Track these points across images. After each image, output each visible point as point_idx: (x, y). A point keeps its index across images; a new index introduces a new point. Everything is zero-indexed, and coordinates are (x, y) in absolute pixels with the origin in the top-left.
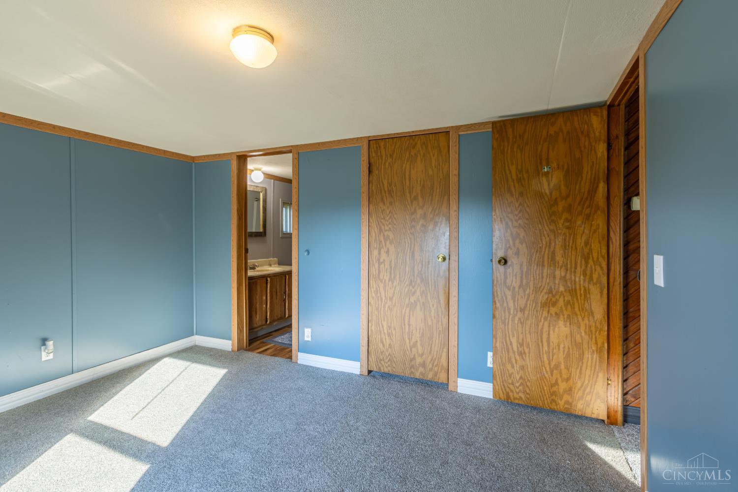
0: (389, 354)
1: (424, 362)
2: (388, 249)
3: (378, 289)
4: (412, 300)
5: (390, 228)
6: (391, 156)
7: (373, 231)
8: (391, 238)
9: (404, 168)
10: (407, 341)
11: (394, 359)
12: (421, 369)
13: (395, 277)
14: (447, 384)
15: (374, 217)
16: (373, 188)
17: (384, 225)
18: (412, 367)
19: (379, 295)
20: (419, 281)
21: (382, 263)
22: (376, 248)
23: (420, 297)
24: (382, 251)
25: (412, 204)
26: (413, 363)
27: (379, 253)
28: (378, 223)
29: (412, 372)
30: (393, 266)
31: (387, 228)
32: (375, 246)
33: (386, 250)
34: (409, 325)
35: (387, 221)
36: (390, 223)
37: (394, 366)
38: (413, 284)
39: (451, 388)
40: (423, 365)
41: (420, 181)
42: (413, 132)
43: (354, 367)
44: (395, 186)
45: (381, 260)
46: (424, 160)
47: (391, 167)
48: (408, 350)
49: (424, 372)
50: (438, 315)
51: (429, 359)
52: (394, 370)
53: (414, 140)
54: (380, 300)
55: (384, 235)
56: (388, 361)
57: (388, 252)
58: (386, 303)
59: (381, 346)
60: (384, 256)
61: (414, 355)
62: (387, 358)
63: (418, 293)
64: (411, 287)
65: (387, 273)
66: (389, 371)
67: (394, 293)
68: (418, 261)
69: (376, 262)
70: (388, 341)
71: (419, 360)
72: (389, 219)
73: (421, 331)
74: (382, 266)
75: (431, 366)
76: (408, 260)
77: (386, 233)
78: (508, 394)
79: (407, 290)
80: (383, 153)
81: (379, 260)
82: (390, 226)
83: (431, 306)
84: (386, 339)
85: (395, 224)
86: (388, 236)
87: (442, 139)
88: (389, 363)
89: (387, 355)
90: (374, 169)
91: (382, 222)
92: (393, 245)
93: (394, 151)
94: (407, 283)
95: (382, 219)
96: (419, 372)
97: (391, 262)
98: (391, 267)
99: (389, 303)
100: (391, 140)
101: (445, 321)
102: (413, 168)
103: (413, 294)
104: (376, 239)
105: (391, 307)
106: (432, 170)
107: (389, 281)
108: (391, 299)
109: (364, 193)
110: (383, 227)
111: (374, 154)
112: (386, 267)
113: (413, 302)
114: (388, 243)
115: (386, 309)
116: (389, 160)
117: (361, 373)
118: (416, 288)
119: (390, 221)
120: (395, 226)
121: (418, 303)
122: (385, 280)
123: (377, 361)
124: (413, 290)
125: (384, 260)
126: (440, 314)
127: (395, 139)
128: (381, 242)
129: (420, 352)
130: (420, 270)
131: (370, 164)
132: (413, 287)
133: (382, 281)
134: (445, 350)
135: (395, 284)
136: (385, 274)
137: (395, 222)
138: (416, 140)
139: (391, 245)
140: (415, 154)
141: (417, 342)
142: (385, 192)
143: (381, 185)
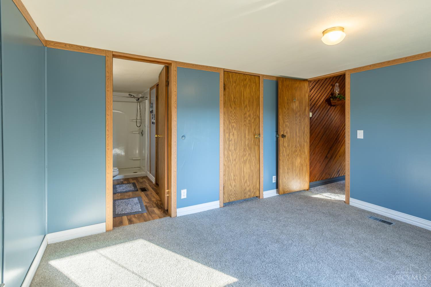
0: (234, 190)
1: (250, 189)
2: (234, 133)
3: (229, 155)
4: (245, 159)
6: (235, 82)
7: (226, 124)
8: (235, 127)
9: (241, 90)
10: (243, 181)
11: (237, 192)
12: (249, 193)
13: (237, 148)
14: (259, 197)
15: (226, 115)
16: (226, 98)
17: (231, 119)
18: (245, 193)
19: (229, 159)
20: (248, 149)
22: (228, 133)
23: (248, 156)
24: (231, 134)
25: (244, 109)
26: (245, 191)
27: (229, 136)
28: (229, 118)
29: (245, 196)
30: (236, 142)
31: (233, 121)
32: (227, 131)
33: (232, 133)
34: (243, 172)
35: (233, 118)
36: (234, 119)
37: (237, 196)
38: (245, 150)
39: (261, 197)
40: (250, 191)
41: (248, 98)
42: (246, 72)
43: (216, 205)
44: (237, 99)
45: (230, 139)
46: (249, 88)
47: (235, 88)
48: (243, 185)
49: (250, 194)
50: (255, 164)
51: (252, 187)
52: (237, 198)
53: (245, 77)
54: (229, 162)
55: (231, 125)
56: (234, 194)
57: (233, 135)
58: (232, 163)
59: (230, 187)
60: (231, 137)
61: (246, 187)
62: (233, 193)
63: (247, 155)
64: (244, 152)
65: (233, 146)
66: (234, 200)
67: (236, 156)
68: (247, 138)
69: (227, 141)
70: (234, 184)
71: (248, 189)
72: (234, 116)
73: (249, 173)
74: (231, 142)
75: (253, 190)
76: (243, 138)
77: (233, 124)
78: (284, 191)
79: (242, 154)
80: (231, 80)
81: (229, 139)
82: (235, 120)
83: (253, 160)
84: (232, 183)
85: (237, 119)
86: (233, 126)
87: (257, 78)
88: (234, 195)
90: (227, 88)
92: (236, 131)
93: (236, 80)
94: (242, 150)
95: (230, 116)
96: (248, 195)
97: (235, 140)
98: (235, 143)
99: (234, 162)
100: (235, 74)
101: (258, 166)
102: (245, 91)
103: (245, 156)
104: (227, 127)
105: (235, 164)
106: (253, 93)
107: (234, 150)
108: (235, 160)
109: (221, 101)
110: (231, 121)
111: (226, 80)
112: (233, 143)
113: (245, 160)
114: (233, 129)
115: (233, 166)
116: (234, 84)
117: (220, 207)
118: (246, 152)
120: (237, 120)
121: (247, 160)
122: (232, 150)
123: (228, 196)
124: (245, 154)
125: (232, 139)
126: (256, 163)
127: (237, 74)
128: (230, 129)
129: (248, 184)
130: (248, 143)
131: (224, 84)
132: (245, 152)
133: (230, 151)
134: (258, 180)
135: (237, 152)
137: (237, 118)
138: (246, 77)
139: (235, 130)
140: (246, 84)
141: (247, 180)
142: (232, 101)
143: (230, 98)
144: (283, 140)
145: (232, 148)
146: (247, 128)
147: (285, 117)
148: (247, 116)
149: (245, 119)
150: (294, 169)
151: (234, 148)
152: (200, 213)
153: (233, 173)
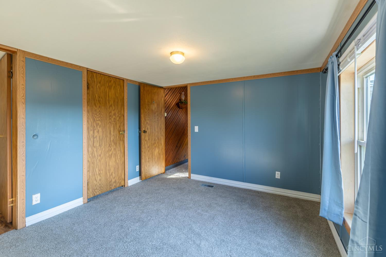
0: (100, 184)
1: (116, 180)
2: (98, 130)
3: (93, 152)
4: (110, 154)
5: (99, 120)
6: (100, 83)
7: (90, 121)
8: (100, 124)
9: (106, 90)
10: (108, 174)
11: (102, 186)
12: (114, 184)
13: (102, 144)
14: (124, 186)
15: (90, 113)
16: (90, 97)
17: (96, 118)
18: (111, 185)
19: (93, 155)
20: (113, 144)
21: (95, 137)
22: (92, 130)
23: (113, 151)
24: (95, 131)
25: (110, 108)
26: (111, 183)
27: (94, 133)
28: (93, 116)
29: (111, 188)
30: (101, 139)
31: (98, 119)
32: (91, 129)
33: (97, 130)
34: (109, 166)
35: (98, 116)
36: (99, 117)
37: (102, 189)
38: (110, 146)
39: (126, 186)
40: (115, 182)
41: (113, 98)
42: (110, 75)
43: (79, 202)
44: (102, 98)
45: (95, 136)
46: (114, 89)
47: (100, 89)
48: (108, 178)
50: (121, 157)
51: (118, 178)
52: (102, 191)
53: (110, 79)
54: (94, 158)
55: (96, 123)
57: (98, 132)
58: (97, 158)
59: (95, 182)
60: (96, 134)
61: (111, 180)
62: (98, 187)
63: (113, 149)
64: (110, 148)
65: (98, 142)
66: (100, 193)
67: (102, 152)
68: (112, 135)
69: (92, 138)
70: (99, 178)
71: (113, 180)
72: (99, 115)
73: (114, 166)
74: (95, 139)
75: (118, 180)
77: (97, 122)
78: (146, 177)
79: (108, 149)
80: (95, 80)
81: (93, 136)
82: (99, 118)
83: (118, 154)
84: (97, 177)
85: (102, 118)
86: (98, 123)
87: (121, 82)
88: (100, 189)
89: (98, 185)
90: (90, 87)
91: (95, 116)
92: (101, 128)
93: (101, 80)
94: (108, 146)
95: (95, 114)
96: (113, 186)
97: (100, 137)
98: (100, 140)
99: (99, 158)
100: (99, 74)
101: (123, 159)
102: (110, 91)
104: (91, 125)
106: (118, 94)
107: (99, 147)
108: (100, 156)
109: (85, 99)
110: (95, 119)
111: (90, 79)
112: (97, 139)
114: (98, 127)
115: (98, 161)
116: (99, 85)
117: (84, 203)
118: (112, 147)
119: (99, 116)
120: (102, 119)
121: (113, 154)
122: (97, 147)
123: (93, 191)
124: (110, 149)
125: (96, 136)
126: (121, 156)
127: (102, 75)
128: (94, 127)
129: (114, 177)
130: (113, 139)
131: (88, 83)
132: (110, 147)
133: (95, 148)
134: (123, 171)
135: (102, 148)
136: (97, 143)
137: (102, 117)
138: (111, 79)
139: (100, 128)
140: (111, 85)
141: (112, 172)
142: (97, 100)
143: (95, 96)
144: (145, 135)
145: (97, 145)
146: (113, 125)
147: (146, 116)
148: (112, 114)
149: (110, 117)
150: (154, 157)
151: (99, 144)
152: (58, 216)
153: (98, 168)
